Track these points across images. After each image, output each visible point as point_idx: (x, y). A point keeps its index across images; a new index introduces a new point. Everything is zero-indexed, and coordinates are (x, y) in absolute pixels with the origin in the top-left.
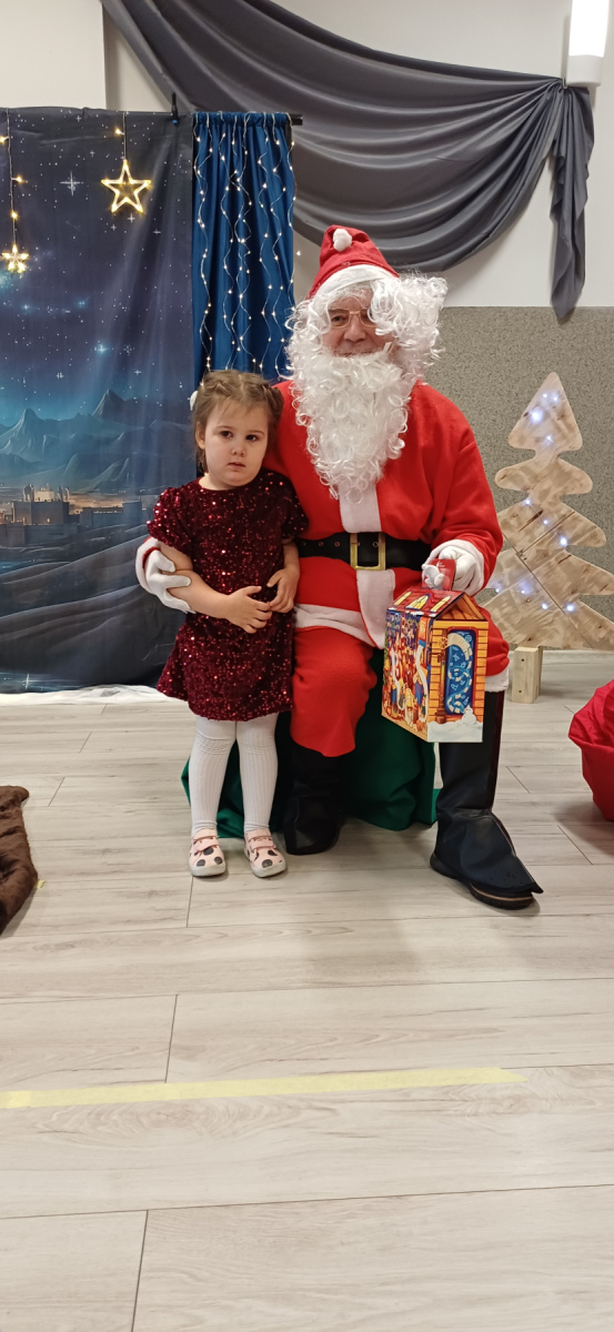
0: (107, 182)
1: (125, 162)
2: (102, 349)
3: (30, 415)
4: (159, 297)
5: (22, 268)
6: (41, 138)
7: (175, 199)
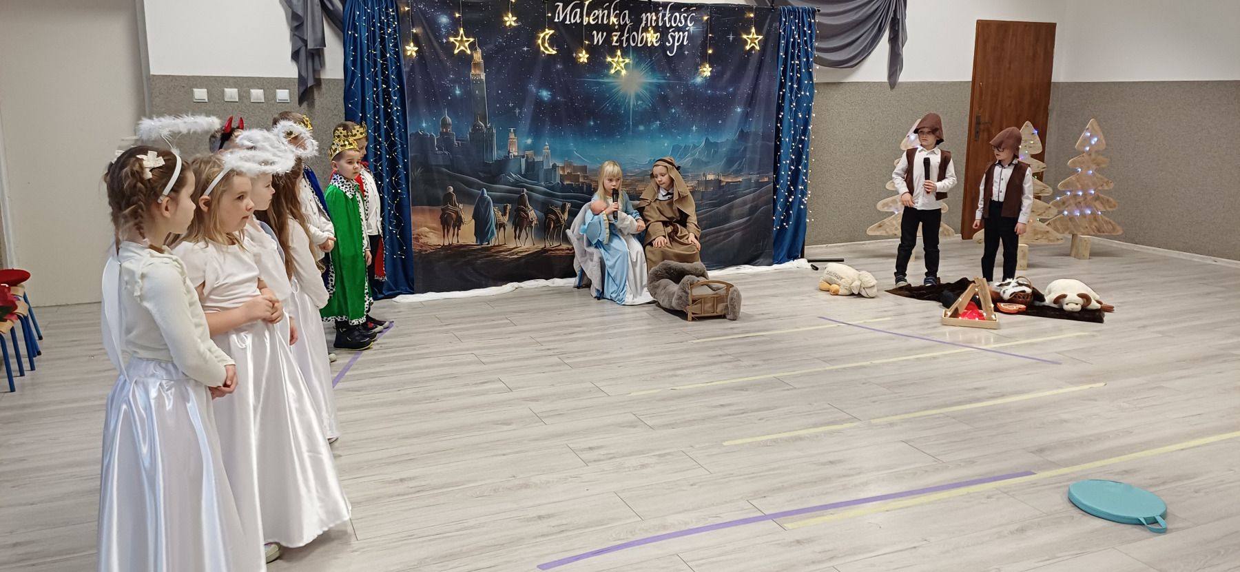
0: (745, 37)
1: (753, 28)
2: (739, 110)
3: (707, 140)
4: (761, 86)
5: (709, 74)
6: (721, 17)
7: (770, 45)
